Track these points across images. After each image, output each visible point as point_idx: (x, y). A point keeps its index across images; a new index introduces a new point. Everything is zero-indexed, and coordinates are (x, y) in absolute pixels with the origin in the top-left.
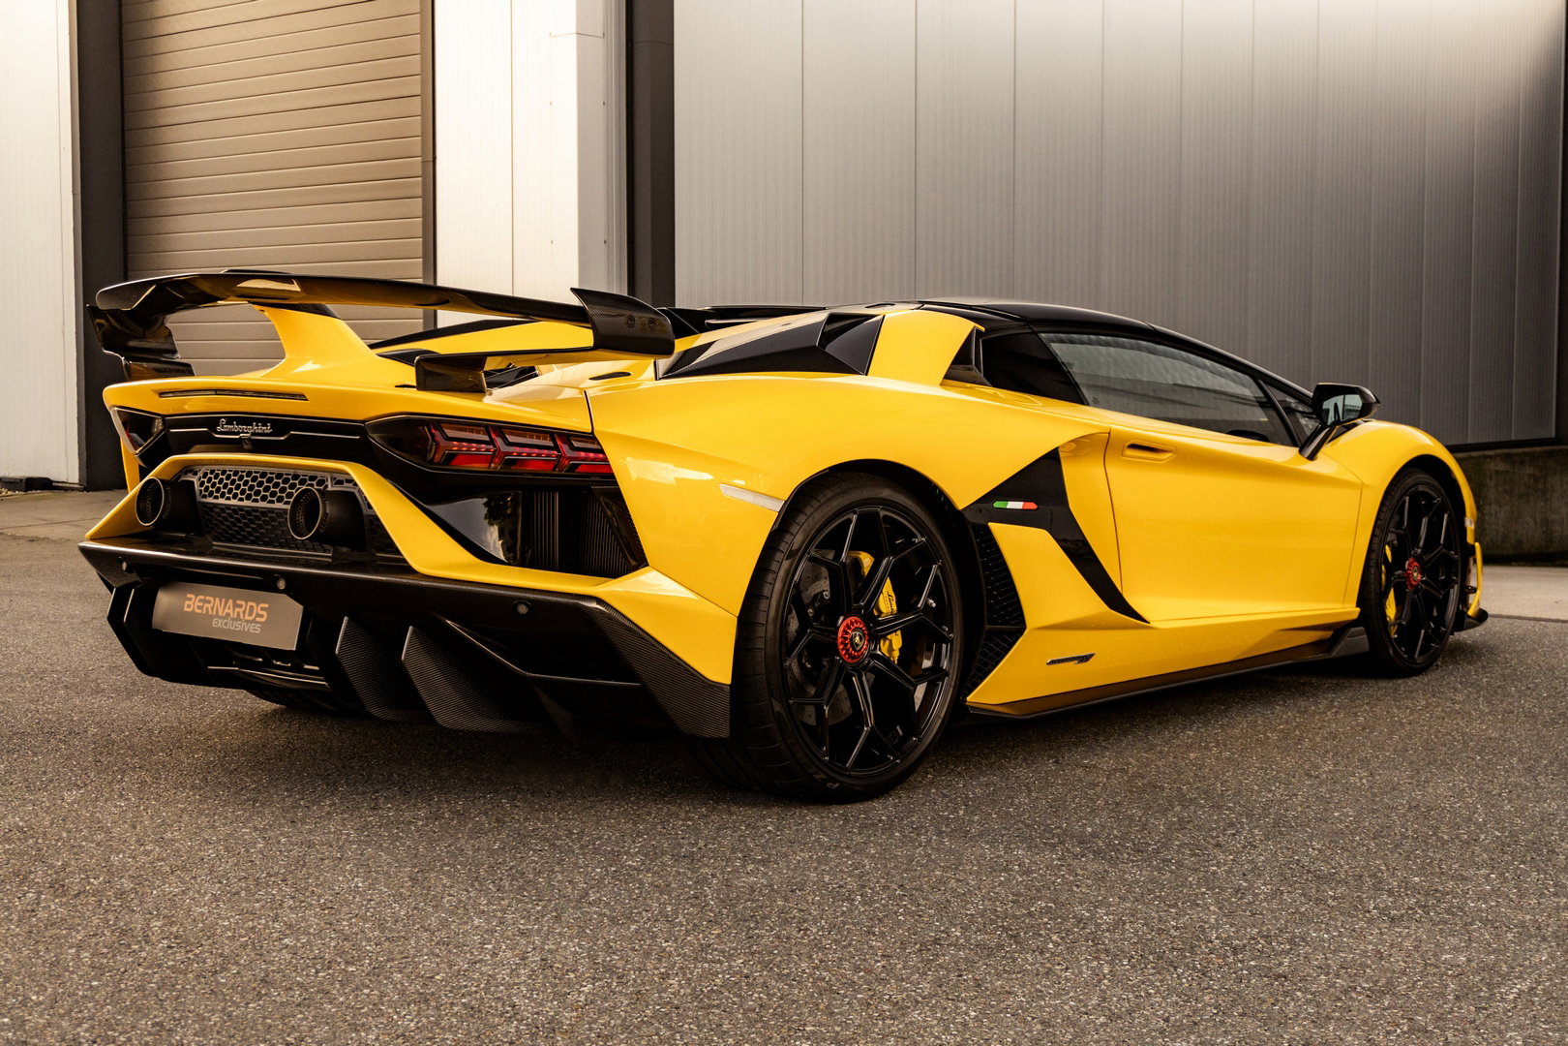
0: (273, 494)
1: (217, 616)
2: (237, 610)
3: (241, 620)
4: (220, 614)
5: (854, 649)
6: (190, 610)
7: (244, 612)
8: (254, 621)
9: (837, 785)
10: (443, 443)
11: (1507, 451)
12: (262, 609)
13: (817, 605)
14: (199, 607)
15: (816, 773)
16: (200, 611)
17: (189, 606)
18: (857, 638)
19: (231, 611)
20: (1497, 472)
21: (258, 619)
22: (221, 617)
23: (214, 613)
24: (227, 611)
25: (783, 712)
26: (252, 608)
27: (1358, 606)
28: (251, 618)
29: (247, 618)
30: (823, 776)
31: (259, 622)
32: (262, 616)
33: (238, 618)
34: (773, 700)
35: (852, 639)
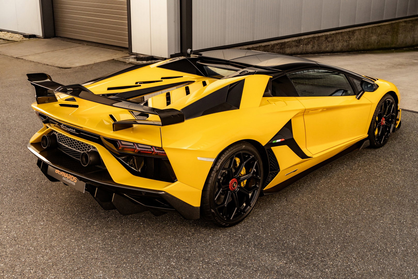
0: (77, 147)
1: (64, 177)
2: (69, 177)
3: (70, 180)
4: (65, 176)
5: (234, 188)
6: (57, 172)
7: (71, 178)
8: (73, 181)
9: (228, 225)
10: (121, 146)
11: (405, 20)
12: (75, 179)
13: (224, 176)
14: (59, 173)
15: (223, 224)
16: (59, 174)
17: (57, 171)
18: (235, 185)
19: (67, 177)
20: (402, 26)
21: (74, 181)
22: (65, 178)
23: (63, 176)
24: (66, 176)
25: (214, 212)
26: (72, 177)
27: (368, 134)
28: (73, 180)
29: (71, 180)
30: (225, 224)
31: (75, 182)
32: (75, 181)
33: (69, 179)
34: (212, 210)
35: (233, 185)
